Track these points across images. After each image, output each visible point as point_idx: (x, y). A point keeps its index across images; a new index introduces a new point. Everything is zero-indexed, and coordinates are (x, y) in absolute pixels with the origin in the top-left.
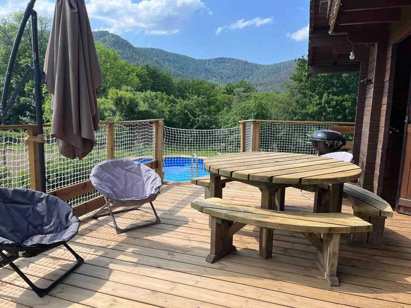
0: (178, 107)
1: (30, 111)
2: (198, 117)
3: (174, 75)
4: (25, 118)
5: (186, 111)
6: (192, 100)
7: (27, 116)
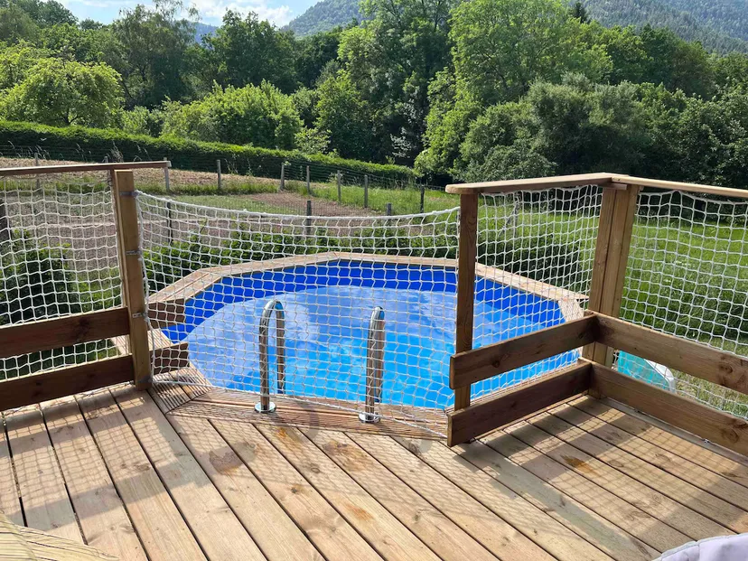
0: (685, 117)
1: (407, 126)
2: (734, 141)
3: (723, 47)
4: (398, 140)
5: (704, 127)
6: (728, 99)
7: (401, 136)
